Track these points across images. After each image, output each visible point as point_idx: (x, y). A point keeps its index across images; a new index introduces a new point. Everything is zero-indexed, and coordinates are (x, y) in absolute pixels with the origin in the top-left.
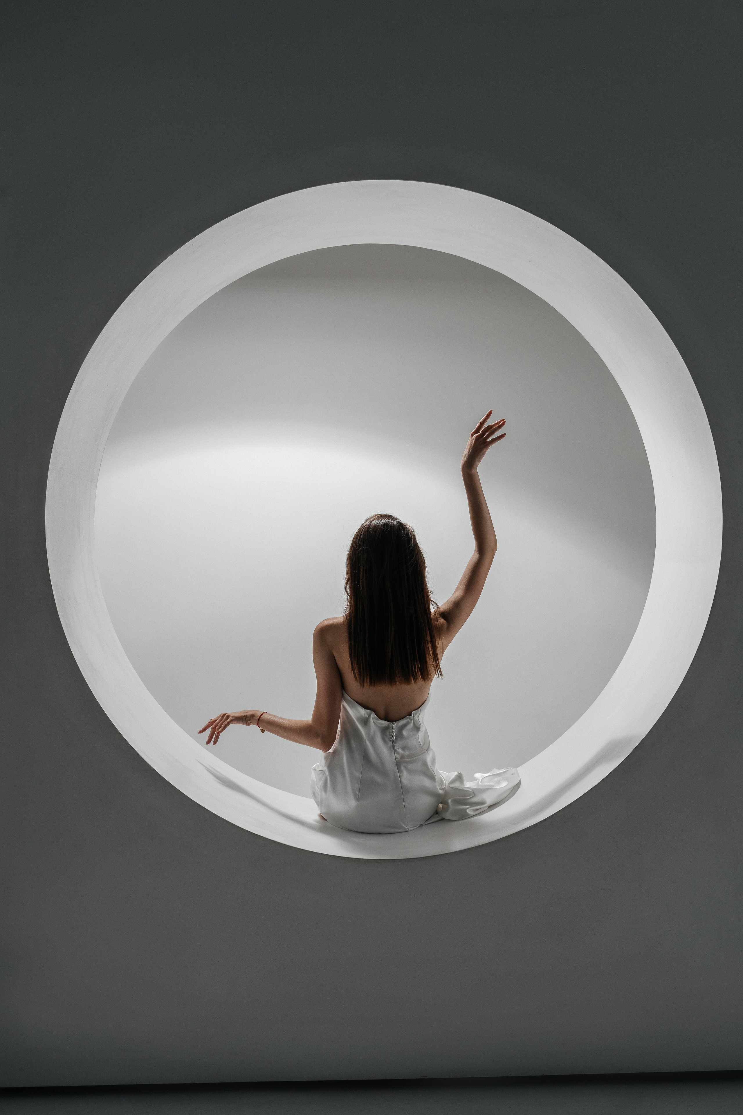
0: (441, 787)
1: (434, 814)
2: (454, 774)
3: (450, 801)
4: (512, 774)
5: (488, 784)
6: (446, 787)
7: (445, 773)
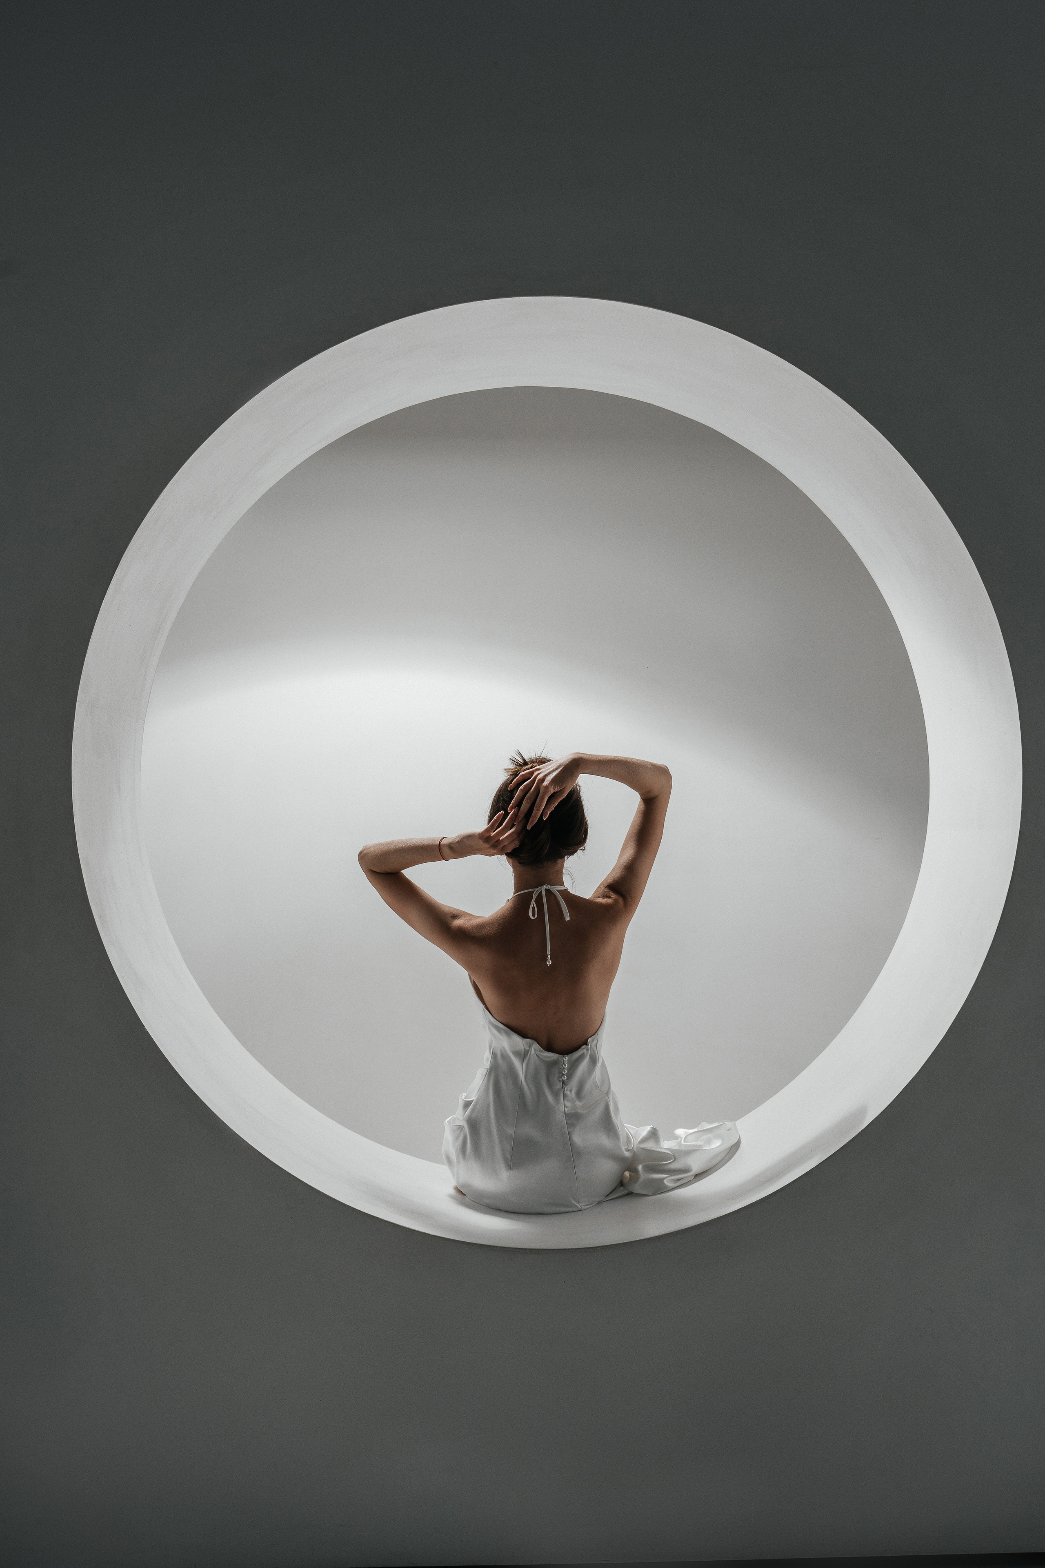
0: (628, 1148)
1: (617, 1186)
2: (645, 1131)
3: (640, 1167)
4: (729, 1130)
5: (695, 1143)
6: (635, 1147)
7: (633, 1128)
